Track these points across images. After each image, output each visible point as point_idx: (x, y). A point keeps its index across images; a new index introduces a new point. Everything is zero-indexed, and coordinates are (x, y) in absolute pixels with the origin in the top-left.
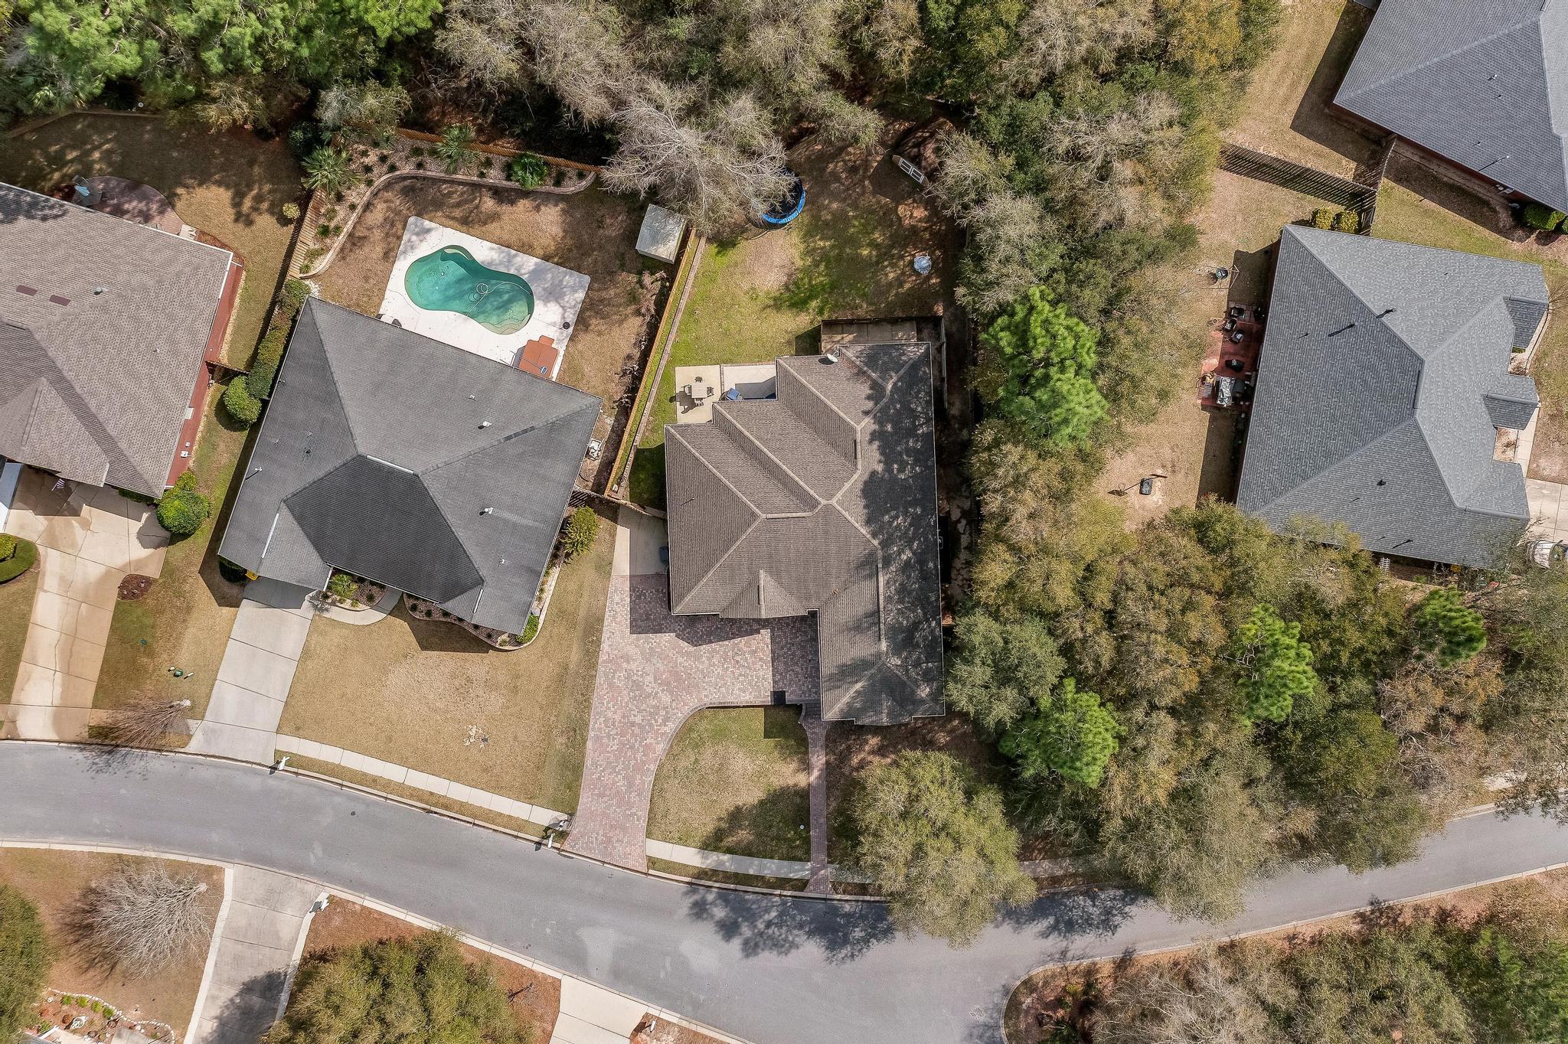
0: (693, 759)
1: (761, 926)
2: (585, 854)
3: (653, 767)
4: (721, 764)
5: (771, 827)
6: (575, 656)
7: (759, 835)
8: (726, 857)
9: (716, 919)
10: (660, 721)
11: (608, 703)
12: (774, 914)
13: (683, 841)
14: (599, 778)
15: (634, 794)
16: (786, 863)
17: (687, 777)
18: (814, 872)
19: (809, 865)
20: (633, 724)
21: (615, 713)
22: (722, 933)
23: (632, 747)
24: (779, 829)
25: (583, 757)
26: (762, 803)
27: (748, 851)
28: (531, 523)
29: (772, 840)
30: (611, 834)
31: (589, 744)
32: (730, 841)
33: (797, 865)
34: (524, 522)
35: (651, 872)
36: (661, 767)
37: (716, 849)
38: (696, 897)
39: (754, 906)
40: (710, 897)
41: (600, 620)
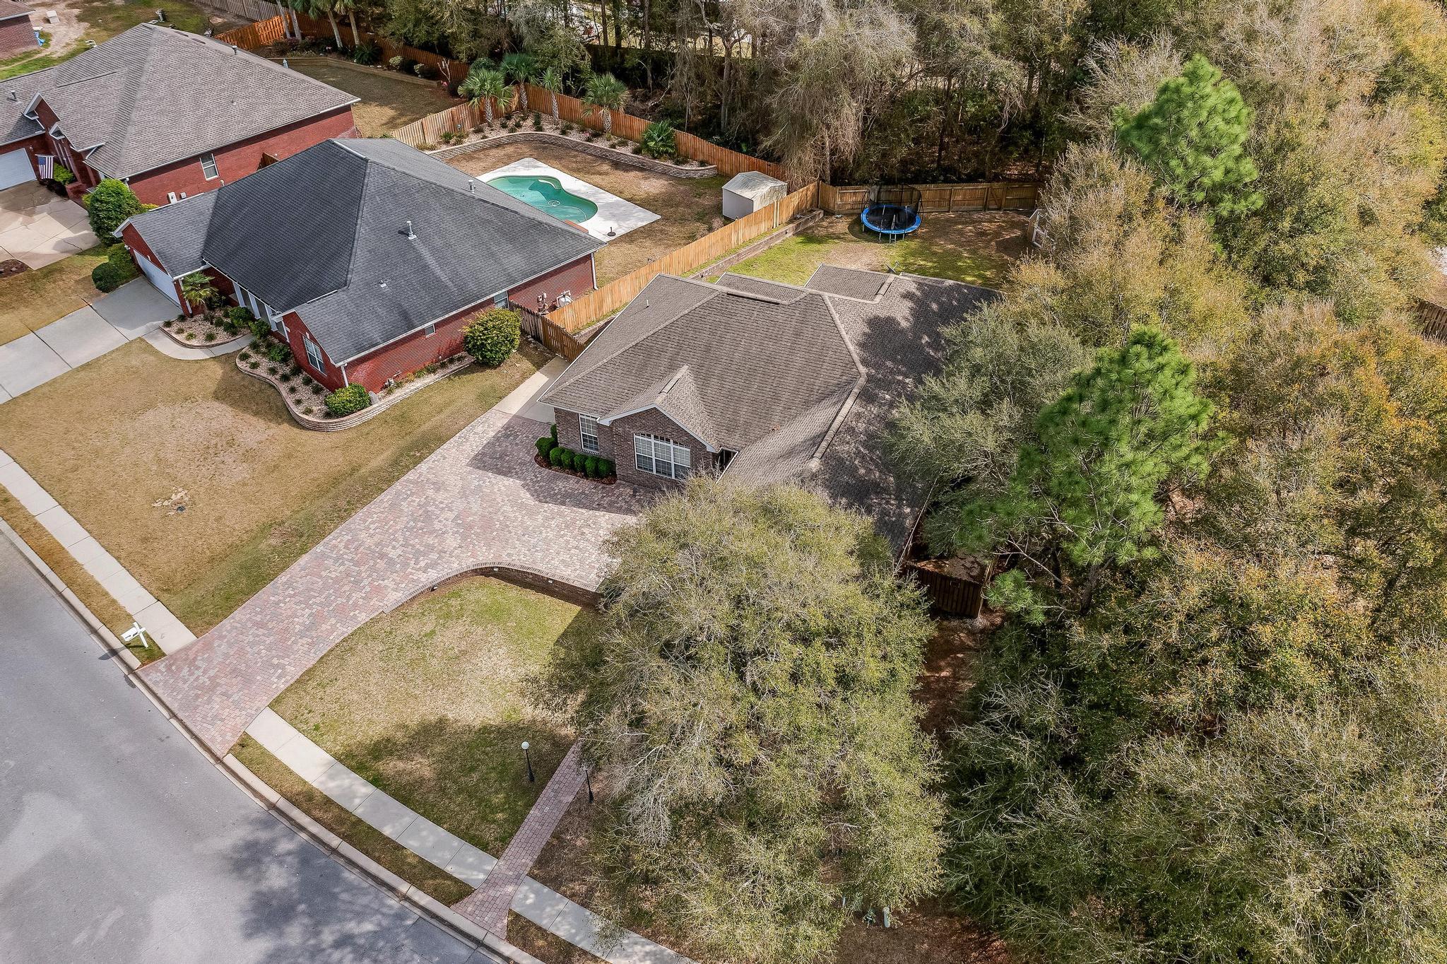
0: (427, 629)
1: (328, 936)
2: (159, 692)
3: (363, 618)
4: (464, 653)
5: (472, 769)
6: (378, 461)
7: (442, 775)
9: (263, 887)
10: (422, 564)
11: (373, 523)
12: (368, 927)
13: (315, 734)
14: (277, 603)
15: (305, 640)
16: (456, 842)
17: (401, 649)
18: (491, 882)
19: (491, 864)
20: (383, 556)
21: (371, 536)
22: (253, 916)
23: (356, 582)
24: (484, 779)
25: (283, 570)
26: (485, 730)
27: (405, 794)
28: (444, 278)
29: (460, 791)
30: (222, 681)
31: (304, 560)
32: (391, 766)
33: (472, 854)
34: (438, 272)
35: (231, 760)
36: (374, 621)
37: (359, 769)
38: (263, 835)
39: (345, 896)
40: (285, 846)
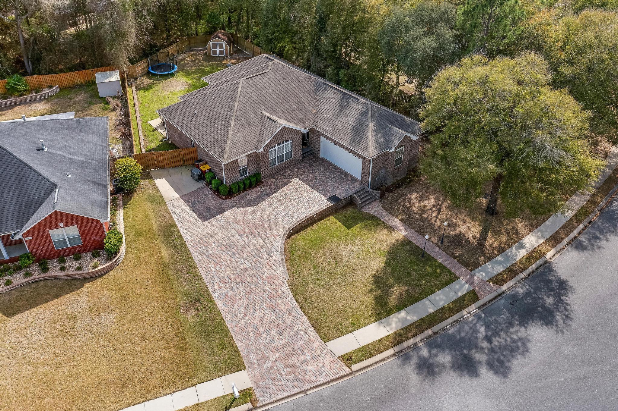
0: (311, 267)
1: (485, 344)
3: (286, 289)
4: (335, 258)
5: (409, 273)
6: (165, 253)
7: (407, 283)
8: (403, 314)
9: (448, 365)
10: (265, 256)
11: (215, 268)
12: (482, 329)
13: (356, 325)
14: (246, 323)
15: (285, 317)
16: (446, 289)
17: (318, 280)
18: (471, 282)
19: (462, 280)
20: (246, 270)
21: (225, 271)
22: (465, 372)
23: (257, 285)
24: (416, 271)
25: (220, 314)
26: (387, 263)
27: (412, 299)
29: (419, 280)
30: (292, 361)
31: (219, 304)
32: (393, 300)
33: (455, 285)
35: (355, 367)
36: (291, 285)
37: (389, 313)
38: (414, 360)
39: (463, 335)
40: (425, 352)
41: (173, 224)
